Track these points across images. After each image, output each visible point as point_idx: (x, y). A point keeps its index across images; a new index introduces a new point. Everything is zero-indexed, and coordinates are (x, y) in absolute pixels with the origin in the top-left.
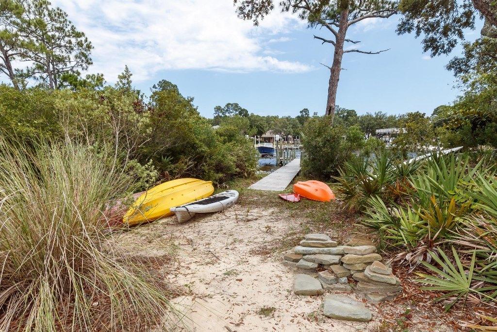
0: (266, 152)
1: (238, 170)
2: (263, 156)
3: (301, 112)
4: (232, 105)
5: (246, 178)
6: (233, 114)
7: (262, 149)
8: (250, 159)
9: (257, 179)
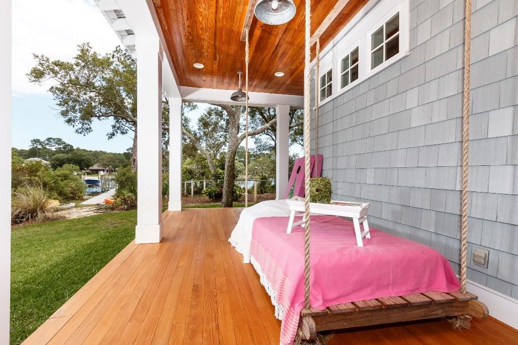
0: (92, 183)
1: (71, 195)
2: (89, 186)
3: (127, 150)
4: (54, 139)
5: (77, 200)
6: (55, 147)
7: (88, 181)
8: (79, 189)
9: (84, 200)
